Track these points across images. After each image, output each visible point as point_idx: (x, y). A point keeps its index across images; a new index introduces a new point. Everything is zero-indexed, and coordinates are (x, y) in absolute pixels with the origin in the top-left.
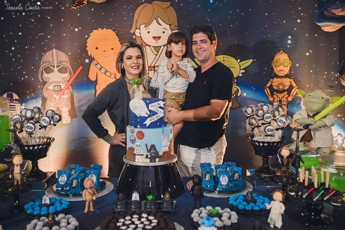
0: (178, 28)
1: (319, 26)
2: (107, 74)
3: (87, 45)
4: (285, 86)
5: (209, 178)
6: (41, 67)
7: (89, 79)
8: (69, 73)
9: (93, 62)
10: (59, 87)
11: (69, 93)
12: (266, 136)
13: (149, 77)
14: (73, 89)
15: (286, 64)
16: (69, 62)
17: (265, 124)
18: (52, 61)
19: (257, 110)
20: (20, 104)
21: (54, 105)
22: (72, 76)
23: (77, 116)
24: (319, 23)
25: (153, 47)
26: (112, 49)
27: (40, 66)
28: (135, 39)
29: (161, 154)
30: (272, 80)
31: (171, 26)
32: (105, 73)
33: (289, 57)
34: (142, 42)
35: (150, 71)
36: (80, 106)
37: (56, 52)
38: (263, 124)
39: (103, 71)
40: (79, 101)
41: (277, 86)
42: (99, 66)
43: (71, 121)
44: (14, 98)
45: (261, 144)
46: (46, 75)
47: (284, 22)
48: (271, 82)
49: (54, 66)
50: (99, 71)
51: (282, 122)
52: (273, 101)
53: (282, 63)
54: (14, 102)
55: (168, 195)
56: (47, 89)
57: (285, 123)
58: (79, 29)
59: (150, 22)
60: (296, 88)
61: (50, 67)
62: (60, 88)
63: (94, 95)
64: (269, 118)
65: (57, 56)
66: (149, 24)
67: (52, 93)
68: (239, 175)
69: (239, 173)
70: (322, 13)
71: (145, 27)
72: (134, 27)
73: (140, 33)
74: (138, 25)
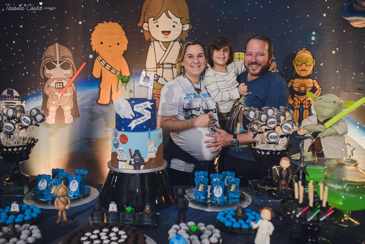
0: (190, 21)
1: (348, 20)
2: (112, 71)
3: (91, 40)
4: (308, 88)
5: (202, 189)
6: (43, 62)
7: (93, 76)
8: (72, 70)
9: (98, 58)
10: (61, 84)
11: (71, 91)
12: (269, 143)
13: (157, 75)
14: (75, 87)
15: (309, 63)
16: (72, 58)
17: (269, 130)
18: (54, 56)
19: (259, 114)
20: (20, 102)
21: (56, 103)
22: (75, 73)
23: (79, 116)
24: (347, 17)
25: (162, 42)
26: (118, 44)
27: (41, 62)
28: (143, 33)
29: (146, 160)
30: (292, 80)
31: (182, 19)
32: (110, 70)
33: (312, 56)
34: (150, 37)
35: (158, 68)
36: (83, 105)
37: (59, 46)
38: (266, 130)
39: (108, 67)
40: (83, 99)
41: (298, 88)
42: (103, 63)
43: (73, 120)
44: (14, 95)
45: (263, 153)
46: (47, 71)
47: (308, 16)
48: (292, 83)
49: (56, 62)
50: (103, 68)
51: (287, 128)
52: (293, 104)
53: (304, 62)
54: (15, 99)
55: (149, 207)
56: (48, 86)
57: (291, 129)
58: (83, 22)
59: (159, 15)
60: (320, 90)
61: (52, 62)
62: (63, 85)
63: (98, 93)
64: (273, 124)
65: (59, 51)
66: (158, 17)
67: (54, 90)
68: (236, 187)
69: (236, 184)
70: (351, 6)
71: (154, 20)
72: (142, 20)
73: (148, 27)
74: (146, 18)
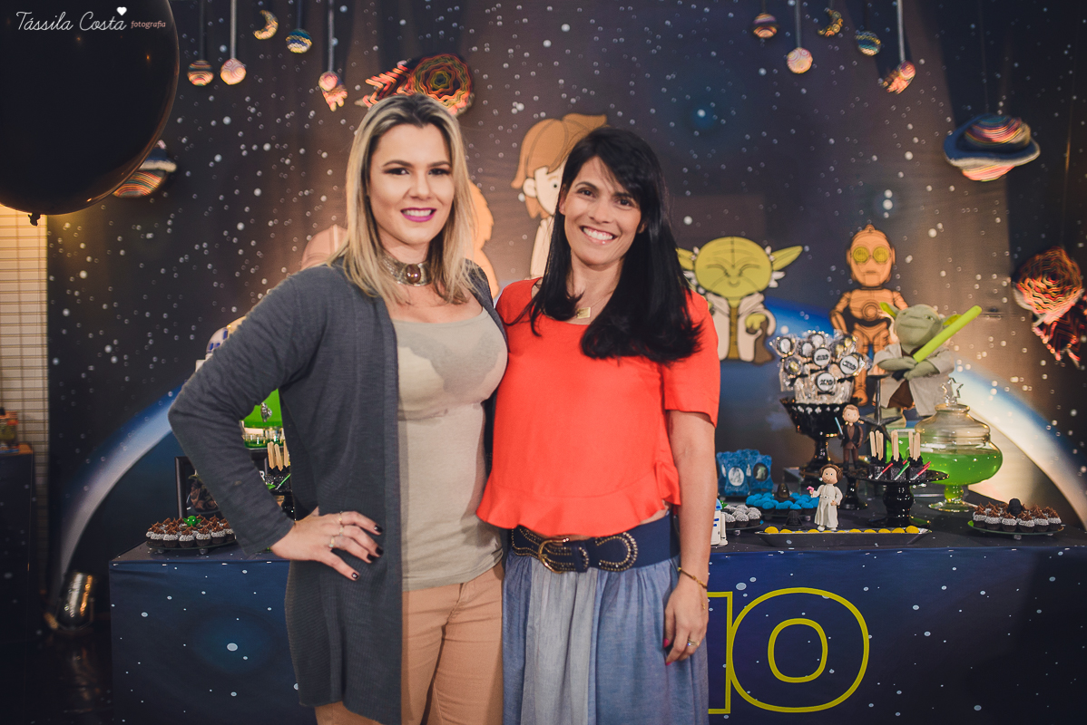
1: (957, 167)
12: (819, 393)
15: (881, 258)
17: (818, 371)
19: (800, 344)
24: (955, 160)
30: (848, 294)
33: (888, 240)
34: (539, 209)
38: (812, 371)
41: (861, 310)
47: (875, 158)
48: (847, 300)
53: (871, 255)
59: (558, 163)
64: (824, 359)
66: (555, 166)
70: (961, 138)
71: (548, 173)
72: (521, 173)
73: (535, 189)
74: (530, 169)
